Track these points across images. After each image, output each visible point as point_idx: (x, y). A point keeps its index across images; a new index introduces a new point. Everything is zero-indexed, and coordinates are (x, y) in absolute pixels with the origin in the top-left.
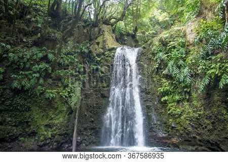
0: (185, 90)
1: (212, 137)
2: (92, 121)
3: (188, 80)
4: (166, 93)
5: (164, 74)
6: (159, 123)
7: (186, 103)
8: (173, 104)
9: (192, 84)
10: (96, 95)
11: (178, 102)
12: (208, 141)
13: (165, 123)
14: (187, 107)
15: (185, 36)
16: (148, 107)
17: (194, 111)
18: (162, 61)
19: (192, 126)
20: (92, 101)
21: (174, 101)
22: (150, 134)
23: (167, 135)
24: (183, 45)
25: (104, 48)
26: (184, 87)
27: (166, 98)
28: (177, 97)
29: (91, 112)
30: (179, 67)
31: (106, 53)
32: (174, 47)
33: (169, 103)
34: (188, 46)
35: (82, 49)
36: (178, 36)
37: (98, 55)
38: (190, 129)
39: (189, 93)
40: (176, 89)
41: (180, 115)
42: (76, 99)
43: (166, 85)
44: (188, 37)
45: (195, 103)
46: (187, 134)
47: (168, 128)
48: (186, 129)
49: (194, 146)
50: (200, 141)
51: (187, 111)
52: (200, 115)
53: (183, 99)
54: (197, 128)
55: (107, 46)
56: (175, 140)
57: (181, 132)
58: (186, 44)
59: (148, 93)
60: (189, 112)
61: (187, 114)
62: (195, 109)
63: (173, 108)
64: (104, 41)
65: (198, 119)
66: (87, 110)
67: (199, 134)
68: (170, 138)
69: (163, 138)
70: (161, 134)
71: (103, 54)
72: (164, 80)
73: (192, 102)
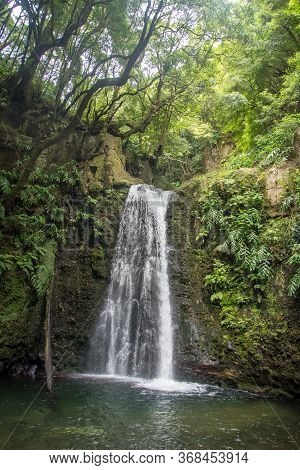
0: (257, 286)
2: (73, 323)
3: (265, 270)
4: (219, 287)
5: (218, 252)
6: (203, 339)
7: (255, 310)
8: (230, 308)
9: (269, 279)
10: (83, 271)
11: (241, 305)
12: (291, 381)
13: (215, 341)
14: (257, 317)
15: (262, 188)
16: (184, 308)
17: (269, 327)
18: (217, 226)
19: (264, 352)
20: (75, 282)
21: (233, 304)
22: (185, 358)
23: (217, 362)
24: (257, 205)
25: (104, 180)
26: (254, 282)
27: (220, 295)
28: (240, 298)
29: (70, 303)
30: (249, 244)
31: (109, 191)
32: (241, 206)
33: (225, 305)
34: (266, 208)
35: (62, 176)
36: (251, 187)
37: (93, 194)
38: (259, 356)
39: (263, 295)
40: (239, 282)
41: (244, 330)
42: (44, 275)
43: (221, 273)
44: (269, 192)
45: (272, 312)
46: (254, 364)
47: (221, 351)
48: (251, 355)
49: (263, 385)
50: (275, 378)
51: (256, 324)
52: (280, 334)
53: (251, 302)
54: (271, 356)
55: (111, 178)
56: (229, 373)
57: (244, 360)
58: (264, 204)
59: (184, 282)
60: (260, 327)
61: (256, 330)
62: (272, 323)
63: (231, 316)
64: (107, 168)
65: (275, 341)
66: (64, 299)
67: (275, 367)
68: (223, 369)
69: (211, 368)
70: (206, 361)
71: (103, 193)
72: (218, 263)
73: (265, 309)
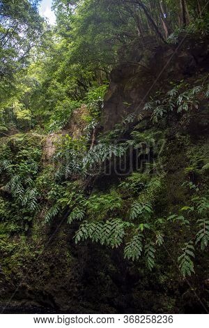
0: (26, 218)
1: (46, 287)
3: (33, 206)
7: (22, 237)
8: (4, 236)
9: (37, 213)
11: (13, 233)
12: (41, 293)
14: (24, 242)
15: (42, 147)
17: (31, 250)
18: (4, 171)
19: (25, 271)
21: (6, 232)
24: (38, 159)
26: (25, 214)
28: (12, 227)
30: (25, 186)
32: (25, 158)
34: (43, 161)
36: (35, 145)
38: (20, 274)
39: (30, 224)
40: (14, 215)
41: (11, 253)
44: (47, 149)
45: (35, 238)
46: (15, 282)
48: (14, 274)
49: (20, 300)
50: (30, 292)
51: (22, 248)
52: (37, 255)
53: (21, 231)
54: (29, 274)
57: (7, 278)
58: (42, 158)
60: (24, 250)
61: (21, 253)
62: (33, 247)
63: (3, 242)
65: (33, 260)
67: (31, 283)
73: (31, 236)
